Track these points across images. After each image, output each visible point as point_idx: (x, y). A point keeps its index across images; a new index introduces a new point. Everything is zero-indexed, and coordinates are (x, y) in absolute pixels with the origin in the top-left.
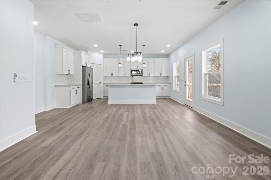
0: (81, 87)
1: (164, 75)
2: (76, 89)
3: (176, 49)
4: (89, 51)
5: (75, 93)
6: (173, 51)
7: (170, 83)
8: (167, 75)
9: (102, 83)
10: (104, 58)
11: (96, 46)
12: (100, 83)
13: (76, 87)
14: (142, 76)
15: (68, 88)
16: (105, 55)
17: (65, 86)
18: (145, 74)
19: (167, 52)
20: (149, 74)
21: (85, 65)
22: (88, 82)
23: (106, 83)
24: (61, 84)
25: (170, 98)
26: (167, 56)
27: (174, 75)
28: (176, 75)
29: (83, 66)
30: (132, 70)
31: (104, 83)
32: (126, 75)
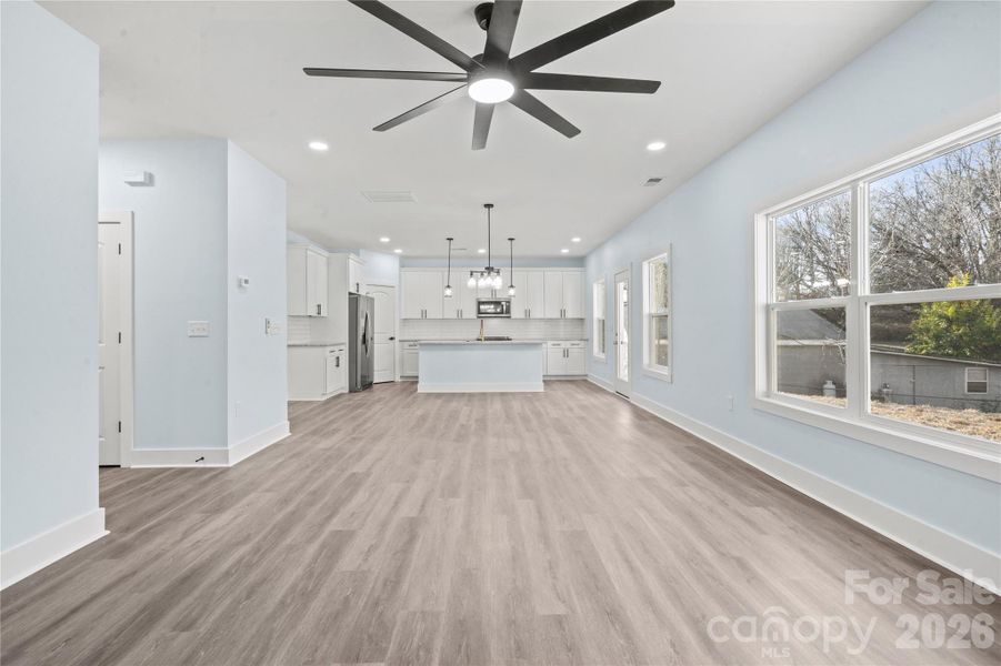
0: (346, 348)
1: (569, 315)
2: (337, 354)
3: (599, 246)
4: (361, 251)
5: (335, 363)
6: (591, 252)
7: (587, 337)
8: (579, 317)
9: (397, 340)
10: (403, 269)
11: (385, 240)
12: (392, 339)
13: (336, 348)
14: (509, 317)
15: (321, 349)
16: (405, 262)
17: (312, 346)
18: (516, 312)
19: (578, 253)
20: (528, 313)
21: (353, 290)
22: (364, 336)
23: (406, 338)
24: (304, 342)
25: (586, 381)
26: (579, 261)
27: (595, 316)
29: (350, 294)
30: (480, 303)
31: (402, 339)
32: (464, 317)
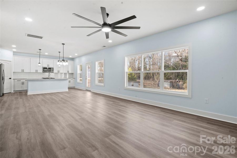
1: (70, 72)
3: (79, 57)
7: (74, 78)
8: (72, 73)
9: (12, 79)
11: (14, 46)
12: (10, 78)
14: (53, 72)
18: (55, 71)
19: (73, 57)
20: (59, 71)
22: (3, 77)
23: (16, 78)
25: (75, 88)
27: (78, 73)
28: (79, 73)
30: (44, 68)
31: (14, 78)
32: (38, 72)
